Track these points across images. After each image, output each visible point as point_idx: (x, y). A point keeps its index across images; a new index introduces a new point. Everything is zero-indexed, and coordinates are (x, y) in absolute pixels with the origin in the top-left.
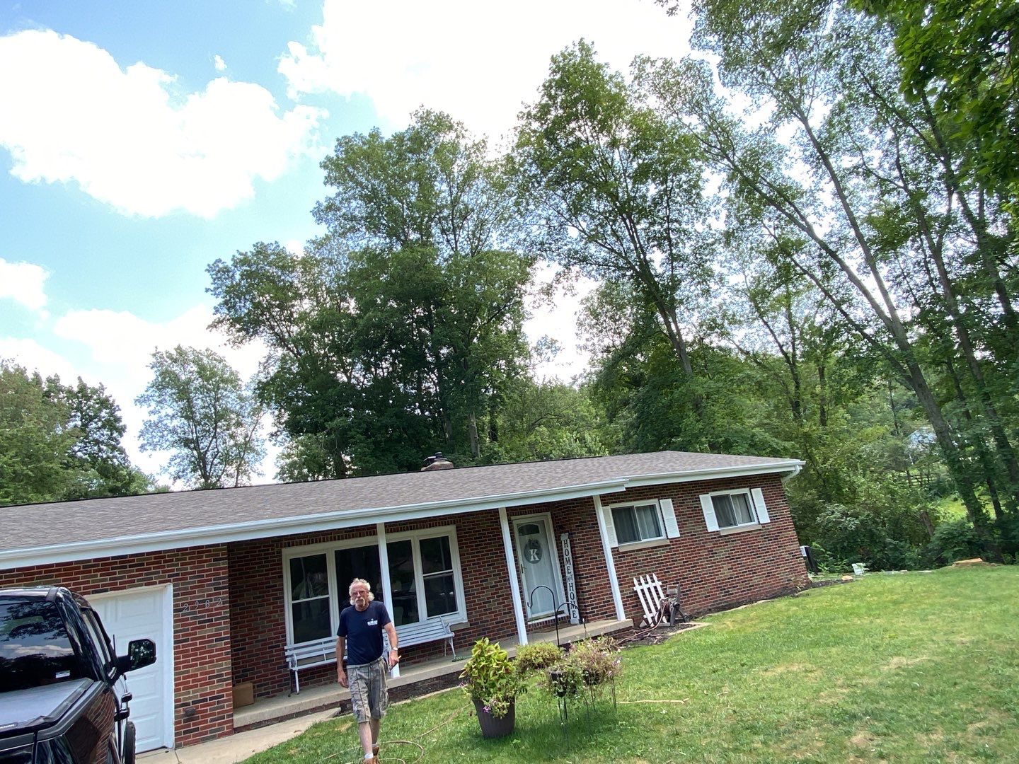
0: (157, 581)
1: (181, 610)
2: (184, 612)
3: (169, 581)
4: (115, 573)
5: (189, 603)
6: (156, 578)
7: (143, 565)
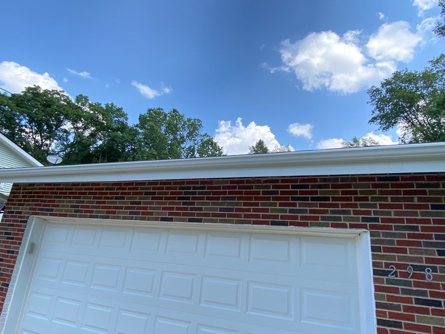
0: (348, 223)
1: (386, 273)
2: (390, 277)
3: (364, 227)
4: (295, 205)
5: (398, 266)
6: (346, 219)
7: (327, 199)
